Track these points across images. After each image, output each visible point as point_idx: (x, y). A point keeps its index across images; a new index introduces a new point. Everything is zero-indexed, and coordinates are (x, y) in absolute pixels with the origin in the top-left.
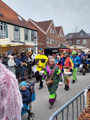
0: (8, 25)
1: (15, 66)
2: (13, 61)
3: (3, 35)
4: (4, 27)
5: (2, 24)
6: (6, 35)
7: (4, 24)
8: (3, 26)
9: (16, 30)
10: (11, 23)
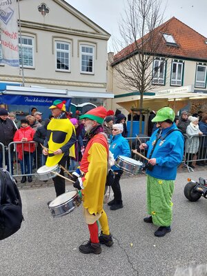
0: (187, 63)
1: (199, 137)
2: (197, 126)
3: (176, 80)
4: (180, 66)
5: (177, 61)
6: (181, 81)
7: (180, 62)
8: (177, 64)
9: (200, 69)
10: (193, 57)
